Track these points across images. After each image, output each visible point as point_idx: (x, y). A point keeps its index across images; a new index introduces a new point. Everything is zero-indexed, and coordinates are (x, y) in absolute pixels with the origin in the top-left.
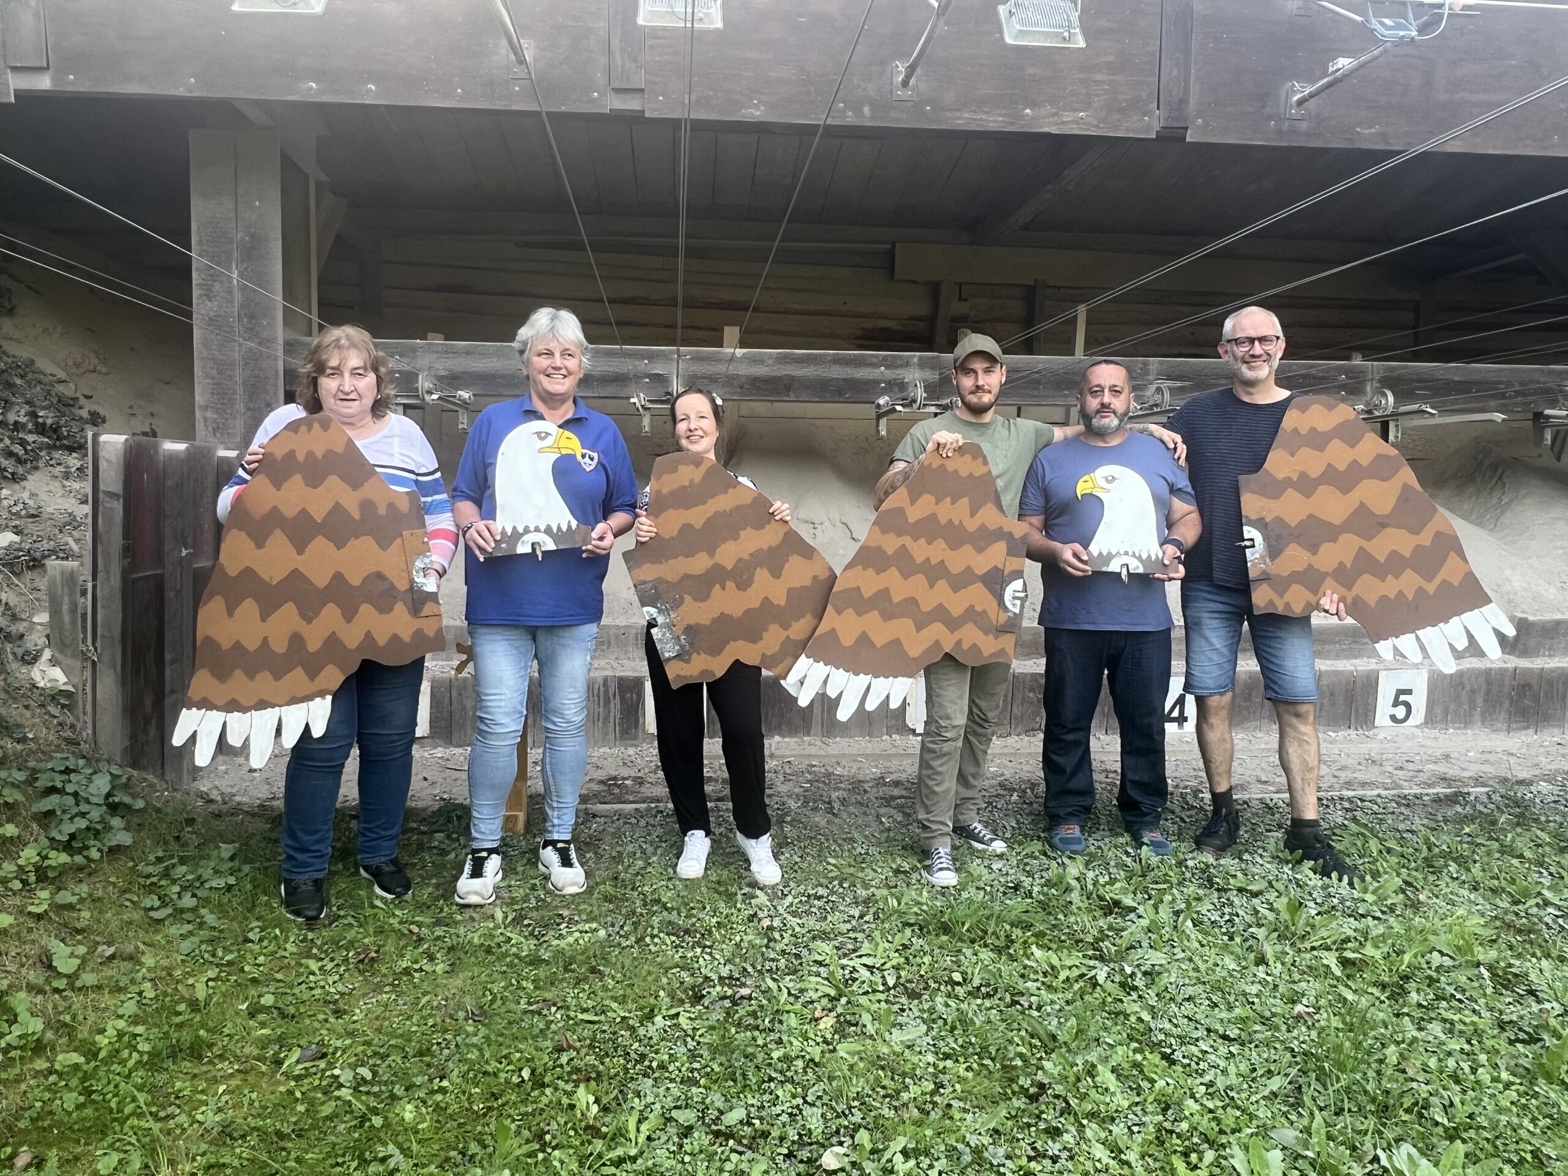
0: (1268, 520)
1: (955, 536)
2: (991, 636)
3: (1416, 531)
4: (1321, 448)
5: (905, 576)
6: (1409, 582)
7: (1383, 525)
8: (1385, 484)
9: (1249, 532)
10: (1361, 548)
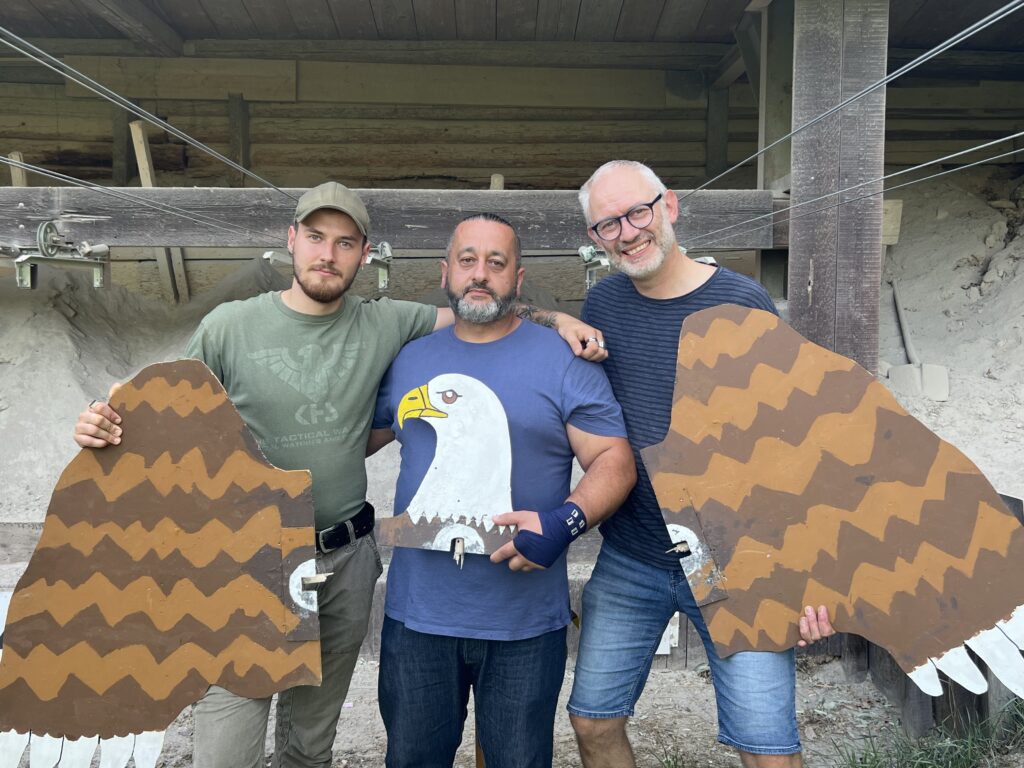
0: (698, 508)
1: (190, 511)
2: (280, 651)
3: (917, 479)
4: (742, 382)
5: (121, 583)
6: (930, 564)
7: (867, 481)
8: (851, 418)
9: (678, 533)
10: (845, 525)
